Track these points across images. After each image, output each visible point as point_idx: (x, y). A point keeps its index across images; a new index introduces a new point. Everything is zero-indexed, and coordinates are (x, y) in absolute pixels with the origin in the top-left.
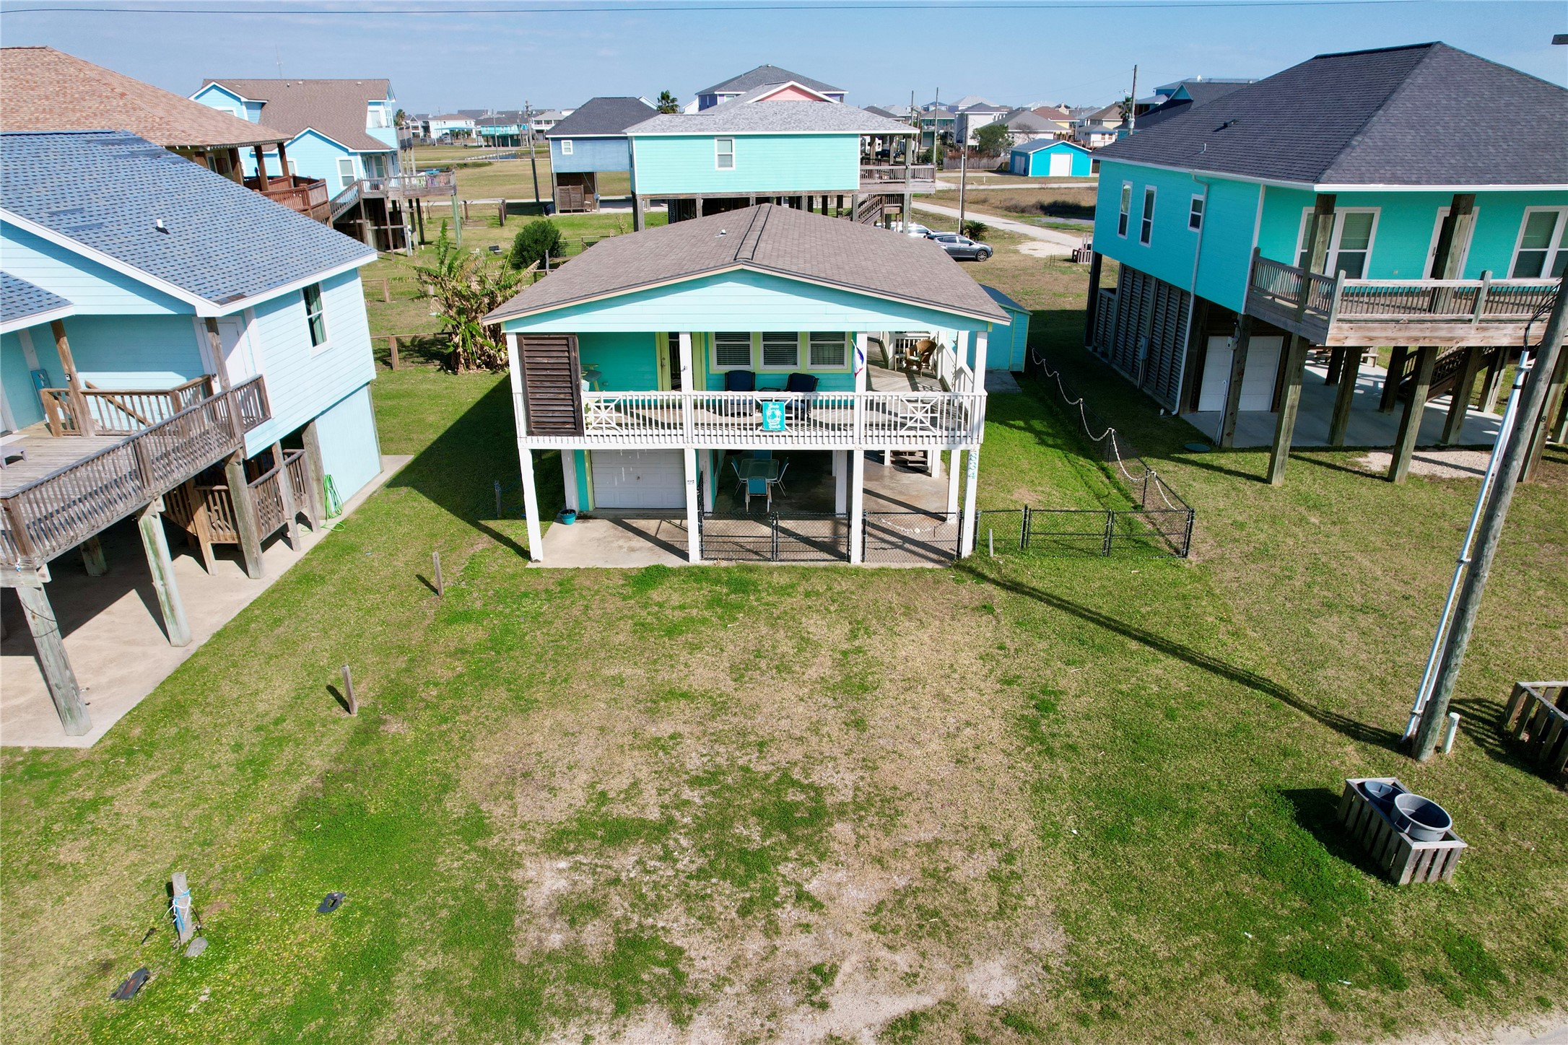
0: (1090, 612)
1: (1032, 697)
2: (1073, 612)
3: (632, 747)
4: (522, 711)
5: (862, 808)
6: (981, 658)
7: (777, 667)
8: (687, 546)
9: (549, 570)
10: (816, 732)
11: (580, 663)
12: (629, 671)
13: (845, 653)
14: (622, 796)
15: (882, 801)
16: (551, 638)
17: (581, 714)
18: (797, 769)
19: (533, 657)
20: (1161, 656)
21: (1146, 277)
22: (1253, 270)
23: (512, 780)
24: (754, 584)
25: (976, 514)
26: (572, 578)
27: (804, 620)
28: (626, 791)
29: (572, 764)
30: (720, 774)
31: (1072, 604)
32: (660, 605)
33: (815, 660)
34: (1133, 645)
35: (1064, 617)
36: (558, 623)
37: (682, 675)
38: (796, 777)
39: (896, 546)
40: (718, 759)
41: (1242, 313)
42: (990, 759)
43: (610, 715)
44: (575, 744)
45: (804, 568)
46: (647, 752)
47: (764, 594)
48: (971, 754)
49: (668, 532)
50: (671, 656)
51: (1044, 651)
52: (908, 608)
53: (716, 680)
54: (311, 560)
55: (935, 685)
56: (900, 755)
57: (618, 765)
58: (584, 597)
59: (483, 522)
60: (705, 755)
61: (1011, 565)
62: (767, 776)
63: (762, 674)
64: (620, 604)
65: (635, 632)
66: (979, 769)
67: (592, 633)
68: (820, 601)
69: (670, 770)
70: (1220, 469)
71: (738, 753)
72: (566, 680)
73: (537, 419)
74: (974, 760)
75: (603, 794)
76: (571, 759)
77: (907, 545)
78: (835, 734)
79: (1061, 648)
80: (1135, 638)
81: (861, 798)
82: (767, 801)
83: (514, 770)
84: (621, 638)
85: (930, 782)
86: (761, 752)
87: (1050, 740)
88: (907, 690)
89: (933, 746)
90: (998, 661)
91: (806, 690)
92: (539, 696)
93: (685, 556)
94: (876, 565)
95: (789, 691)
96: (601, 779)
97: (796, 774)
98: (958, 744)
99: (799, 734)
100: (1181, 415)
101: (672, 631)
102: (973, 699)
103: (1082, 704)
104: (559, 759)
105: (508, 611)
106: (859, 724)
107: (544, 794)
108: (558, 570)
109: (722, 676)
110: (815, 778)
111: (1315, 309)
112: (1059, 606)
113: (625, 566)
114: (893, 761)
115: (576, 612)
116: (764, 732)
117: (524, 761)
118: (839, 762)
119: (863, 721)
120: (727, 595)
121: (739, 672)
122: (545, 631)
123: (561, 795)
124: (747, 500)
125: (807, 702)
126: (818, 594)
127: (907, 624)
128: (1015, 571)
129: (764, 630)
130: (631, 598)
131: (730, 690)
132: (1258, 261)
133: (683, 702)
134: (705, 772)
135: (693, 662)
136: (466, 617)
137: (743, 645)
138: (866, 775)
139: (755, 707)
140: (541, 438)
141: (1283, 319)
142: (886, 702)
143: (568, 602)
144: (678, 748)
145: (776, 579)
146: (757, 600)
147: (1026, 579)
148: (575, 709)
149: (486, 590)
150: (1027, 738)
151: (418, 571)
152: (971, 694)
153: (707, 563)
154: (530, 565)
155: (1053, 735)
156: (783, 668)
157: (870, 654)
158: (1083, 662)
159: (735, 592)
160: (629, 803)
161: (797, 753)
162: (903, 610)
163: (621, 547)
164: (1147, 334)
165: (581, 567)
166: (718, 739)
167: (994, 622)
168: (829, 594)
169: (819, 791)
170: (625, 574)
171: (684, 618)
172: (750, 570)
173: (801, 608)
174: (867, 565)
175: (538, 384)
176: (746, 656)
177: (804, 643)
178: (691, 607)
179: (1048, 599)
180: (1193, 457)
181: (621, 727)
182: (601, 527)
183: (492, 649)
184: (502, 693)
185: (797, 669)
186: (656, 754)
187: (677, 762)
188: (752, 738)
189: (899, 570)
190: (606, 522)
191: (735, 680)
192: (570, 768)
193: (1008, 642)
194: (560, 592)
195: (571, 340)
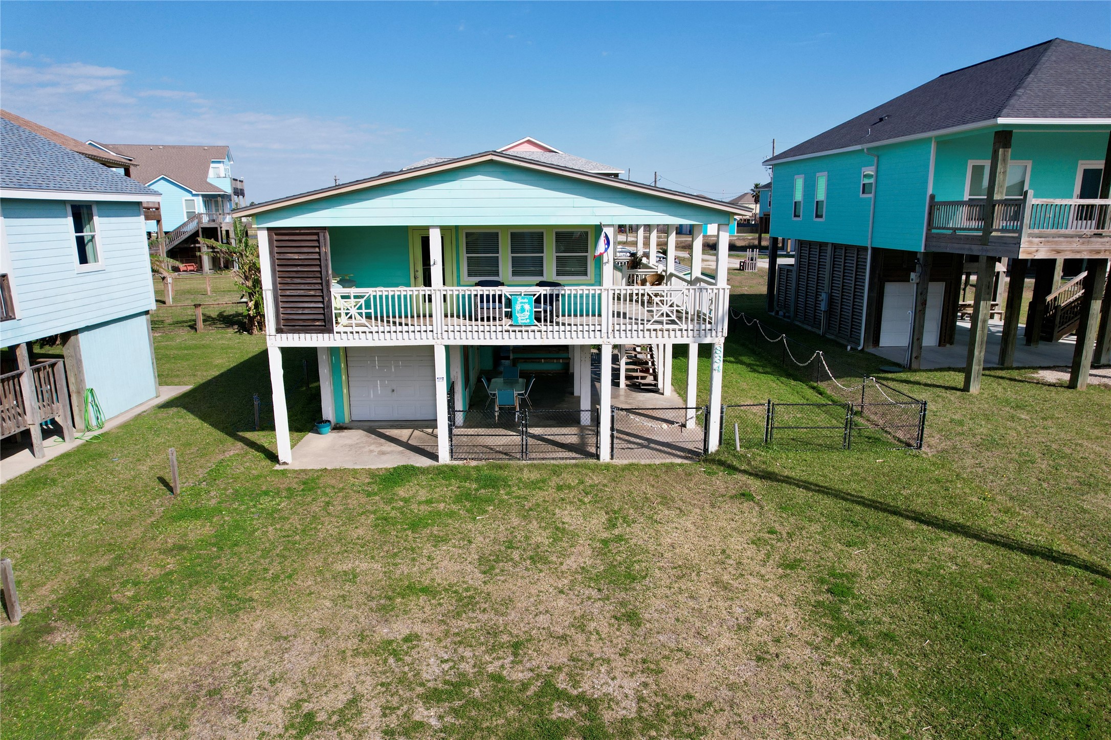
0: (853, 496)
1: (822, 581)
2: (836, 496)
3: (356, 653)
4: (231, 612)
5: (652, 727)
6: (753, 542)
7: (531, 558)
8: (437, 449)
9: (295, 471)
10: (582, 628)
11: (310, 557)
12: (364, 566)
13: (605, 542)
14: (335, 718)
15: (675, 714)
16: (284, 534)
17: (300, 613)
18: (562, 676)
19: (259, 553)
20: (943, 535)
21: (822, 245)
22: (930, 214)
23: (192, 702)
24: (505, 480)
25: (722, 408)
26: (318, 478)
27: (557, 511)
28: (341, 712)
29: (277, 676)
30: (463, 684)
31: (831, 489)
32: (406, 501)
33: (573, 549)
34: (909, 524)
35: (828, 501)
36: (295, 520)
37: (424, 568)
38: (561, 686)
39: (643, 446)
40: (463, 666)
41: (923, 250)
42: (797, 654)
43: (334, 615)
44: (287, 650)
45: (554, 465)
46: (374, 658)
47: (514, 489)
48: (773, 650)
49: (419, 438)
50: (413, 550)
51: (819, 534)
52: (664, 498)
53: (462, 573)
54: (52, 466)
55: (710, 571)
56: (687, 654)
57: (336, 676)
58: (326, 494)
59: (240, 434)
60: (447, 661)
61: (759, 458)
62: (525, 686)
63: (515, 565)
64: (363, 500)
65: (376, 526)
66: (786, 667)
67: (328, 528)
68: (573, 494)
69: (400, 681)
70: (919, 383)
71: (487, 658)
72: (290, 577)
73: (286, 317)
74: (777, 656)
75: (310, 716)
76: (277, 669)
77: (652, 445)
78: (605, 630)
79: (836, 530)
80: (908, 517)
81: (648, 712)
82: (525, 720)
83: (200, 686)
84: (360, 532)
85: (732, 687)
86: (515, 655)
87: (859, 628)
88: (680, 578)
89: (725, 641)
90: (772, 546)
91: (566, 581)
92: (255, 595)
93: (435, 457)
94: (626, 462)
95: (546, 582)
96: (310, 696)
97: (562, 682)
98: (754, 638)
99: (561, 632)
100: (866, 350)
101: (415, 525)
102: (756, 585)
103: (880, 585)
104: (262, 670)
105: (243, 508)
106: (632, 618)
107: (231, 719)
108: (304, 471)
109: (469, 568)
110: (585, 686)
111: (1003, 230)
112: (818, 491)
113: (373, 467)
114: (679, 661)
115: (315, 508)
116: (519, 631)
117: (216, 674)
118: (613, 665)
119: (635, 614)
120: (477, 490)
121: (488, 565)
122: (278, 526)
123: (253, 719)
124: (497, 409)
125: (567, 595)
126: (569, 487)
127: (667, 512)
128: (764, 463)
129: (516, 521)
130: (375, 494)
131: (478, 584)
132: (933, 205)
133: (423, 598)
134: (446, 682)
135: (437, 554)
136: (196, 514)
137: (493, 536)
138: (650, 681)
139: (508, 602)
140: (290, 336)
141: (967, 246)
142: (658, 592)
143: (309, 499)
144: (413, 652)
145: (526, 475)
146: (508, 494)
147: (776, 468)
148: (294, 609)
149: (225, 489)
150: (831, 627)
151: (161, 474)
152: (753, 580)
153: (456, 463)
154: (278, 467)
155: (861, 623)
156: (538, 558)
157: (632, 542)
158: (864, 543)
159: (484, 487)
160: (342, 729)
161: (560, 655)
162: (659, 500)
163: (371, 451)
164: (826, 290)
165: (329, 468)
166: (463, 640)
167: (757, 509)
168: (581, 487)
169: (593, 704)
170: (372, 474)
171: (430, 512)
172: (500, 467)
173: (554, 500)
174: (618, 462)
175: (289, 280)
176: (497, 547)
177: (559, 532)
178: (438, 502)
179: (806, 485)
180: (890, 375)
181: (346, 628)
182: (355, 436)
183: (214, 545)
184: (214, 591)
185: (554, 559)
186: (385, 661)
187: (410, 670)
188: (505, 638)
189: (650, 465)
190: (361, 432)
191: (484, 573)
192: (273, 682)
193: (777, 527)
194: (303, 490)
195: (321, 235)
